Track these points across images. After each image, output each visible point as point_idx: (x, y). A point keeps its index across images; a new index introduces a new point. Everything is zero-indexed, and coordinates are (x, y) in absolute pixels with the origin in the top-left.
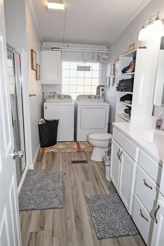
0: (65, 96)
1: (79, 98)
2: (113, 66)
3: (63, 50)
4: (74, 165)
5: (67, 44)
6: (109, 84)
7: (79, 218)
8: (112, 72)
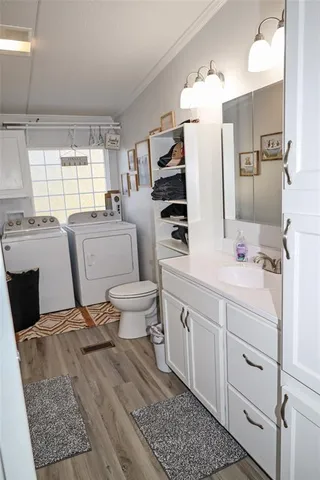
0: (45, 220)
1: (73, 219)
2: (131, 153)
3: (27, 127)
4: (89, 355)
5: (37, 116)
6: (129, 187)
7: (128, 460)
8: (132, 165)
